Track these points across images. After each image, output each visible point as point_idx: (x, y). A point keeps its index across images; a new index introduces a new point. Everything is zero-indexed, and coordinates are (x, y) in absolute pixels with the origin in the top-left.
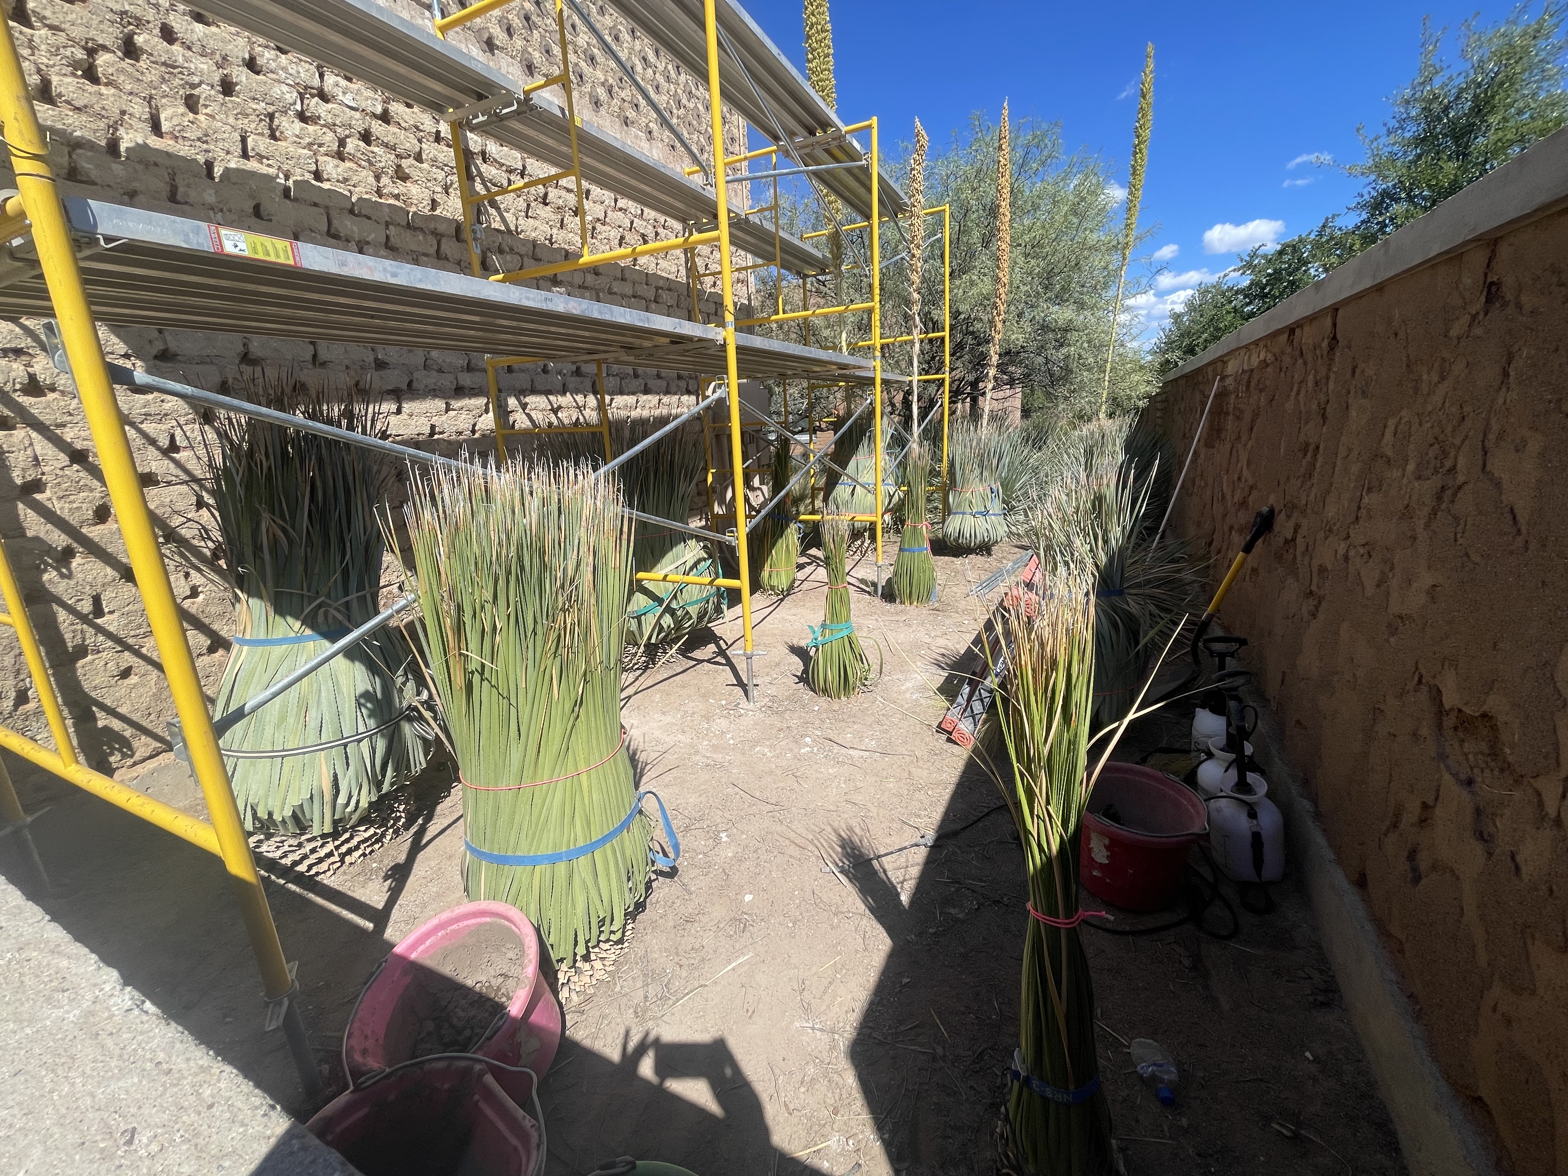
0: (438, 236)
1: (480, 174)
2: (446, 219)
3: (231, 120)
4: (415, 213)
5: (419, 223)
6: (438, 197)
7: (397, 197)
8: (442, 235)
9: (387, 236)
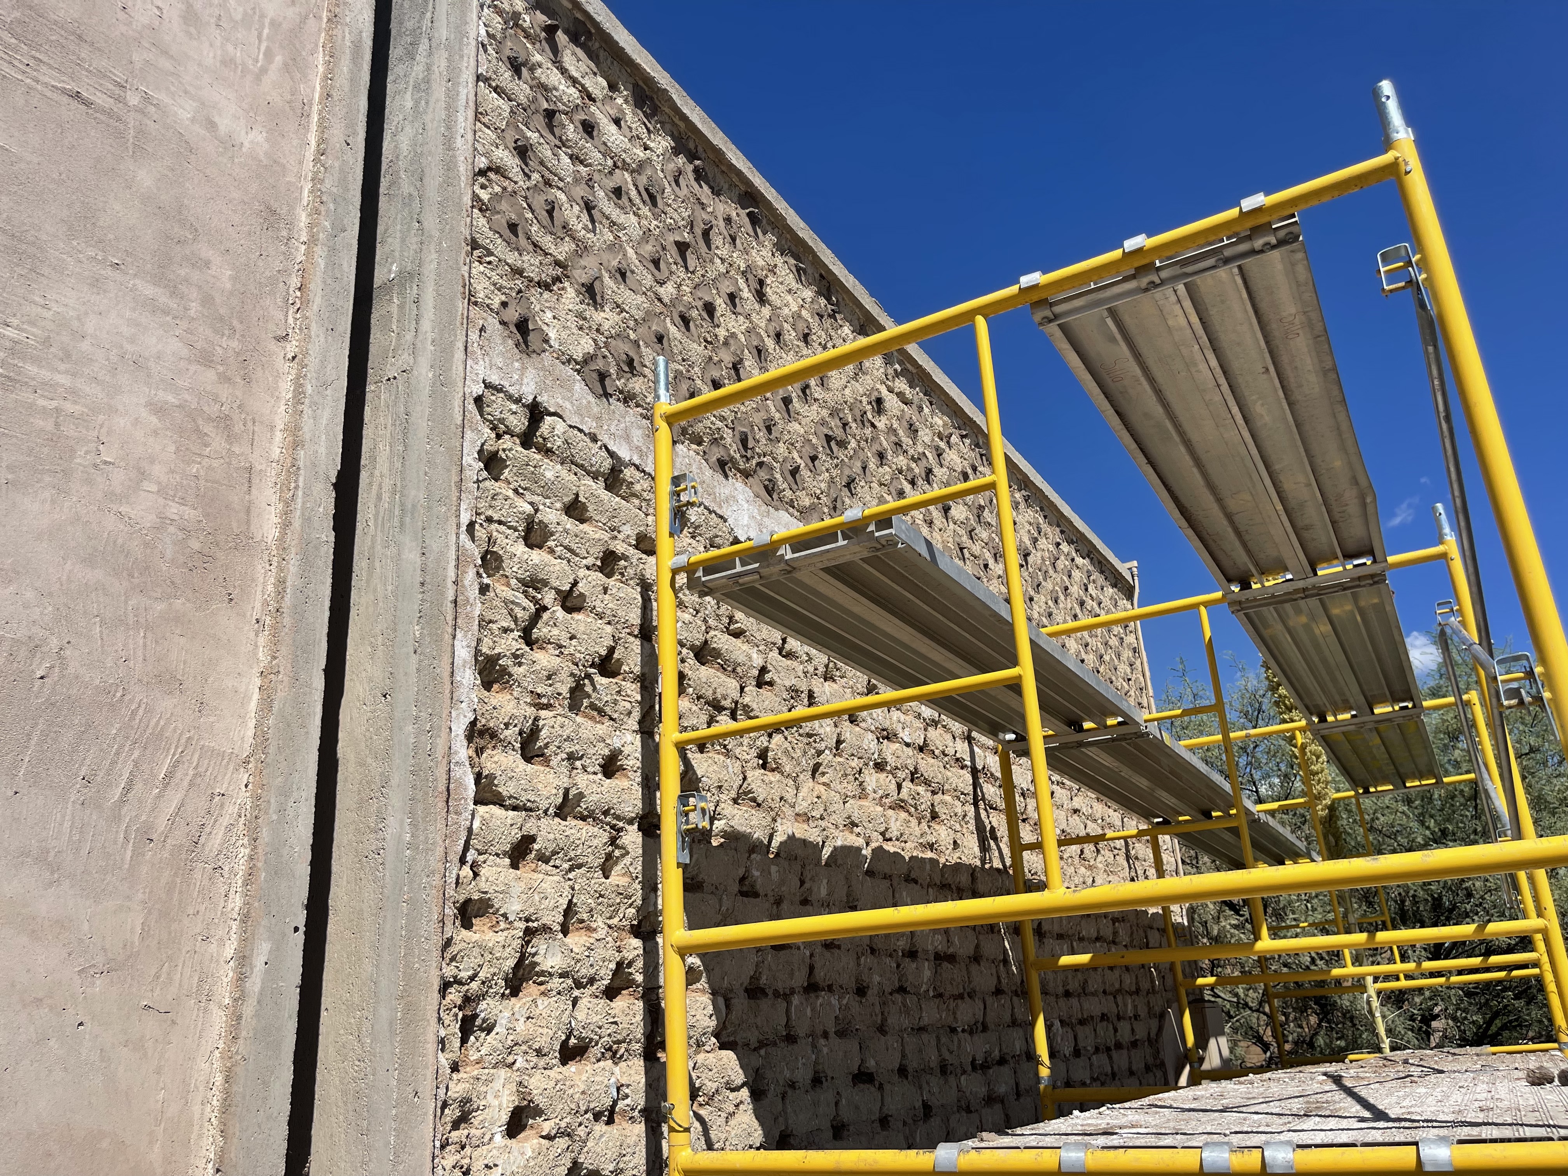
2: (965, 865)
4: (943, 864)
6: (958, 838)
7: (931, 847)
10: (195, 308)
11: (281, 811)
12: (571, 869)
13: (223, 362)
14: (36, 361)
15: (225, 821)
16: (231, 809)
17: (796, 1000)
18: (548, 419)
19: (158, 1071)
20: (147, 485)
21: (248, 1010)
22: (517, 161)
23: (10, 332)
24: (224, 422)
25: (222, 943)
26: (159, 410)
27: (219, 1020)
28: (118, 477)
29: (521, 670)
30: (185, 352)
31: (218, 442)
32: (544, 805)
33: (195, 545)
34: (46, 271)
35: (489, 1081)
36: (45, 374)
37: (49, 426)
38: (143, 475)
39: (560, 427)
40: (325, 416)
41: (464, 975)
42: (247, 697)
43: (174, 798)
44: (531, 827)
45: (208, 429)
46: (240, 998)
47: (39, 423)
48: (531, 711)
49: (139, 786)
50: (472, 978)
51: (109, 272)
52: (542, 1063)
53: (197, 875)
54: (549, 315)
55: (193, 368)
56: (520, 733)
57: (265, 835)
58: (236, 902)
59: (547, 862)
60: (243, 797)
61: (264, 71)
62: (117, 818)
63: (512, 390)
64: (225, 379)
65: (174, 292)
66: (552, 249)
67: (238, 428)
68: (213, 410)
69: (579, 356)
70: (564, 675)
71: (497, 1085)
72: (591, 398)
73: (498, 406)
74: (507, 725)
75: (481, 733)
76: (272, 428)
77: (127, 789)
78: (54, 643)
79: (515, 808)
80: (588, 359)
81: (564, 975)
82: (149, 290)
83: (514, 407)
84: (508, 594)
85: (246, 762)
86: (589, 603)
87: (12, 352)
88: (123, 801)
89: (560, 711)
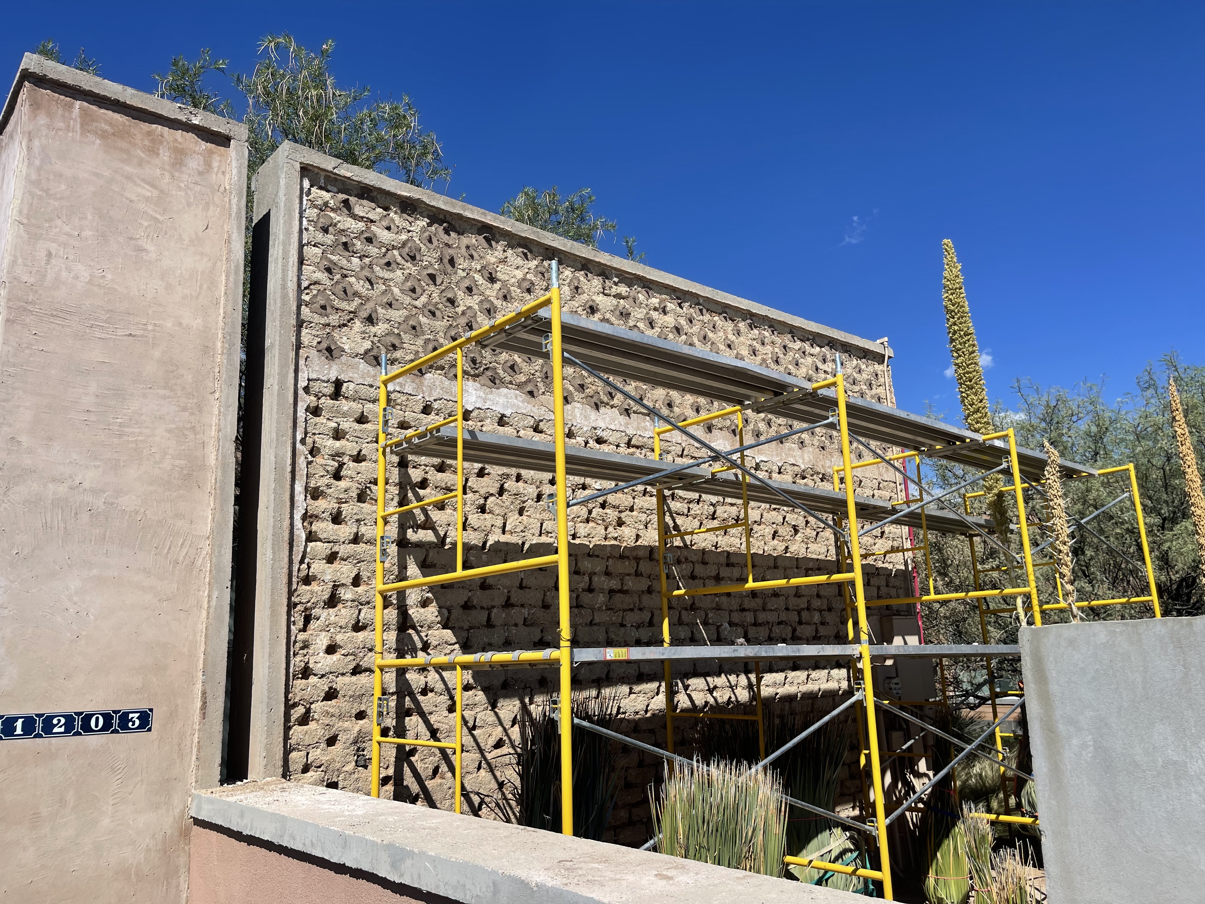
0: (637, 559)
1: (669, 510)
2: (644, 546)
3: (538, 515)
4: (625, 547)
5: (627, 554)
6: (640, 533)
7: (615, 539)
8: (640, 559)
9: (607, 566)
10: (179, 393)
11: (219, 552)
12: (358, 563)
13: (191, 408)
14: (128, 427)
15: (202, 556)
16: (204, 552)
17: (495, 611)
18: (345, 384)
19: (185, 627)
20: (167, 457)
21: (212, 610)
22: (326, 274)
23: (119, 420)
24: (193, 428)
25: (204, 591)
26: (169, 431)
27: (204, 613)
28: (157, 456)
29: (331, 490)
30: (177, 409)
31: (191, 436)
32: (342, 540)
33: (185, 472)
34: (127, 397)
35: (317, 636)
36: (131, 430)
37: (134, 446)
38: (166, 454)
39: (352, 386)
40: (229, 418)
41: (304, 601)
42: (207, 517)
43: (184, 551)
44: (336, 548)
45: (187, 432)
46: (209, 607)
47: (131, 445)
48: (337, 505)
49: (173, 548)
50: (308, 602)
51: (148, 391)
52: (343, 630)
53: (194, 572)
54: (345, 338)
55: (180, 413)
56: (331, 514)
57: (214, 560)
58: (207, 580)
59: (345, 560)
60: (208, 549)
61: (199, 294)
62: (167, 557)
63: (324, 378)
64: (192, 414)
65: (172, 390)
66: (347, 308)
67: (198, 429)
68: (189, 426)
69: (362, 351)
70: (354, 489)
71: (322, 637)
72: (370, 368)
73: (316, 387)
74: (323, 512)
75: (311, 517)
76: (211, 426)
77: (169, 549)
78: (142, 510)
79: (329, 542)
80: (367, 352)
81: (353, 601)
82: (162, 392)
83: (326, 385)
84: (323, 462)
85: (208, 538)
86: (368, 457)
87: (120, 426)
88: (168, 553)
89: (352, 503)
